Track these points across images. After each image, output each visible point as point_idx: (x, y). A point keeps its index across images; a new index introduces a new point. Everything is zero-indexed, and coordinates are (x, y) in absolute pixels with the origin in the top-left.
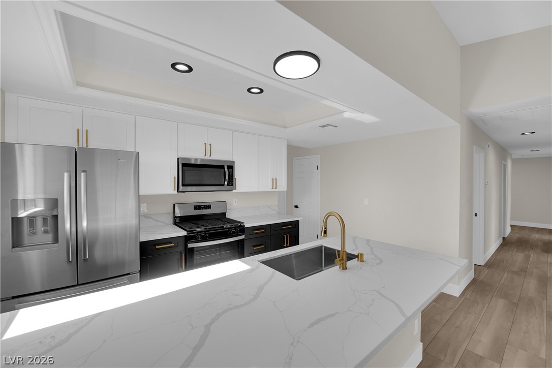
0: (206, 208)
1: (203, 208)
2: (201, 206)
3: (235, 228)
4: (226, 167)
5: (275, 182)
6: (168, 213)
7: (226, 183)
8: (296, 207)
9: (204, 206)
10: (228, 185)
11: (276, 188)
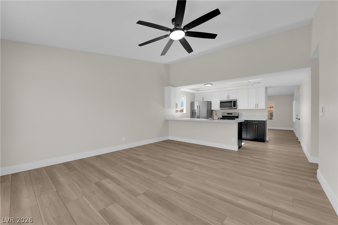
5: (257, 105)
7: (233, 107)
9: (230, 113)
11: (257, 108)
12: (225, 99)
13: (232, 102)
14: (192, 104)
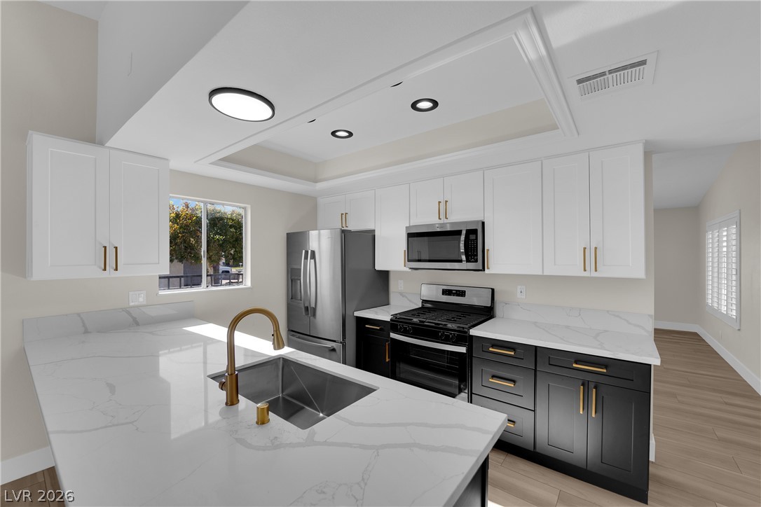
0: (458, 295)
1: (454, 295)
2: (452, 290)
3: (452, 331)
4: (463, 232)
5: (591, 256)
7: (464, 258)
9: (456, 291)
10: (468, 261)
11: (596, 271)
12: (428, 219)
13: (459, 233)
14: (295, 244)
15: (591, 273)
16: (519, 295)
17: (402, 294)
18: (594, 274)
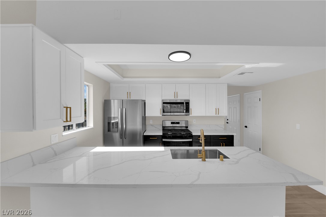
0: (177, 124)
1: (175, 124)
2: (174, 122)
3: (187, 135)
4: (185, 103)
5: (217, 110)
6: (161, 125)
7: (185, 111)
8: (246, 127)
9: (176, 122)
10: (186, 112)
11: (218, 114)
12: (170, 98)
13: (183, 103)
15: (217, 115)
16: (194, 122)
17: (152, 125)
18: (218, 115)
